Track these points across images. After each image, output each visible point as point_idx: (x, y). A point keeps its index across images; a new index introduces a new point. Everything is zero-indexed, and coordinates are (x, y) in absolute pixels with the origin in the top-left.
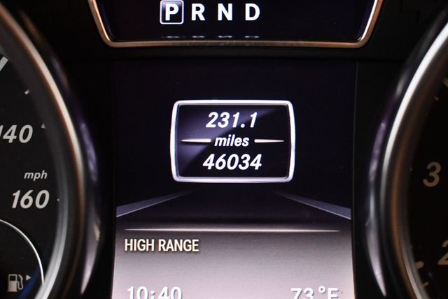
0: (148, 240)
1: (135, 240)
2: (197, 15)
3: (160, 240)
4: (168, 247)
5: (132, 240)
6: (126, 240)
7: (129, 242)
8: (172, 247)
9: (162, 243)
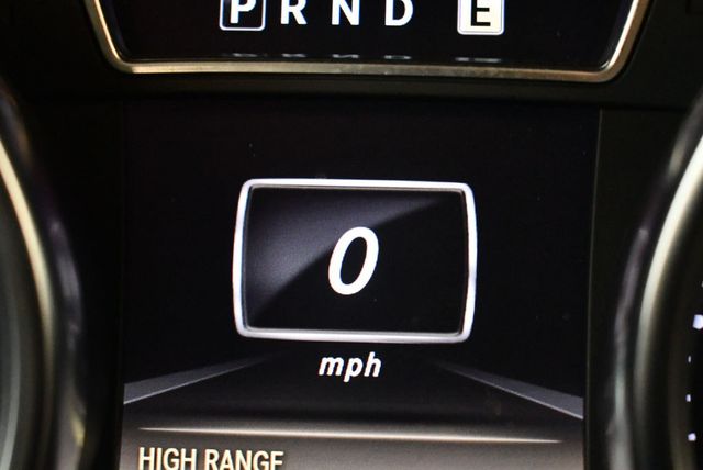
0: (184, 451)
1: (160, 450)
2: (291, 15)
3: (208, 452)
4: (223, 466)
5: (152, 450)
6: (142, 450)
7: (147, 454)
8: (230, 466)
9: (212, 456)
